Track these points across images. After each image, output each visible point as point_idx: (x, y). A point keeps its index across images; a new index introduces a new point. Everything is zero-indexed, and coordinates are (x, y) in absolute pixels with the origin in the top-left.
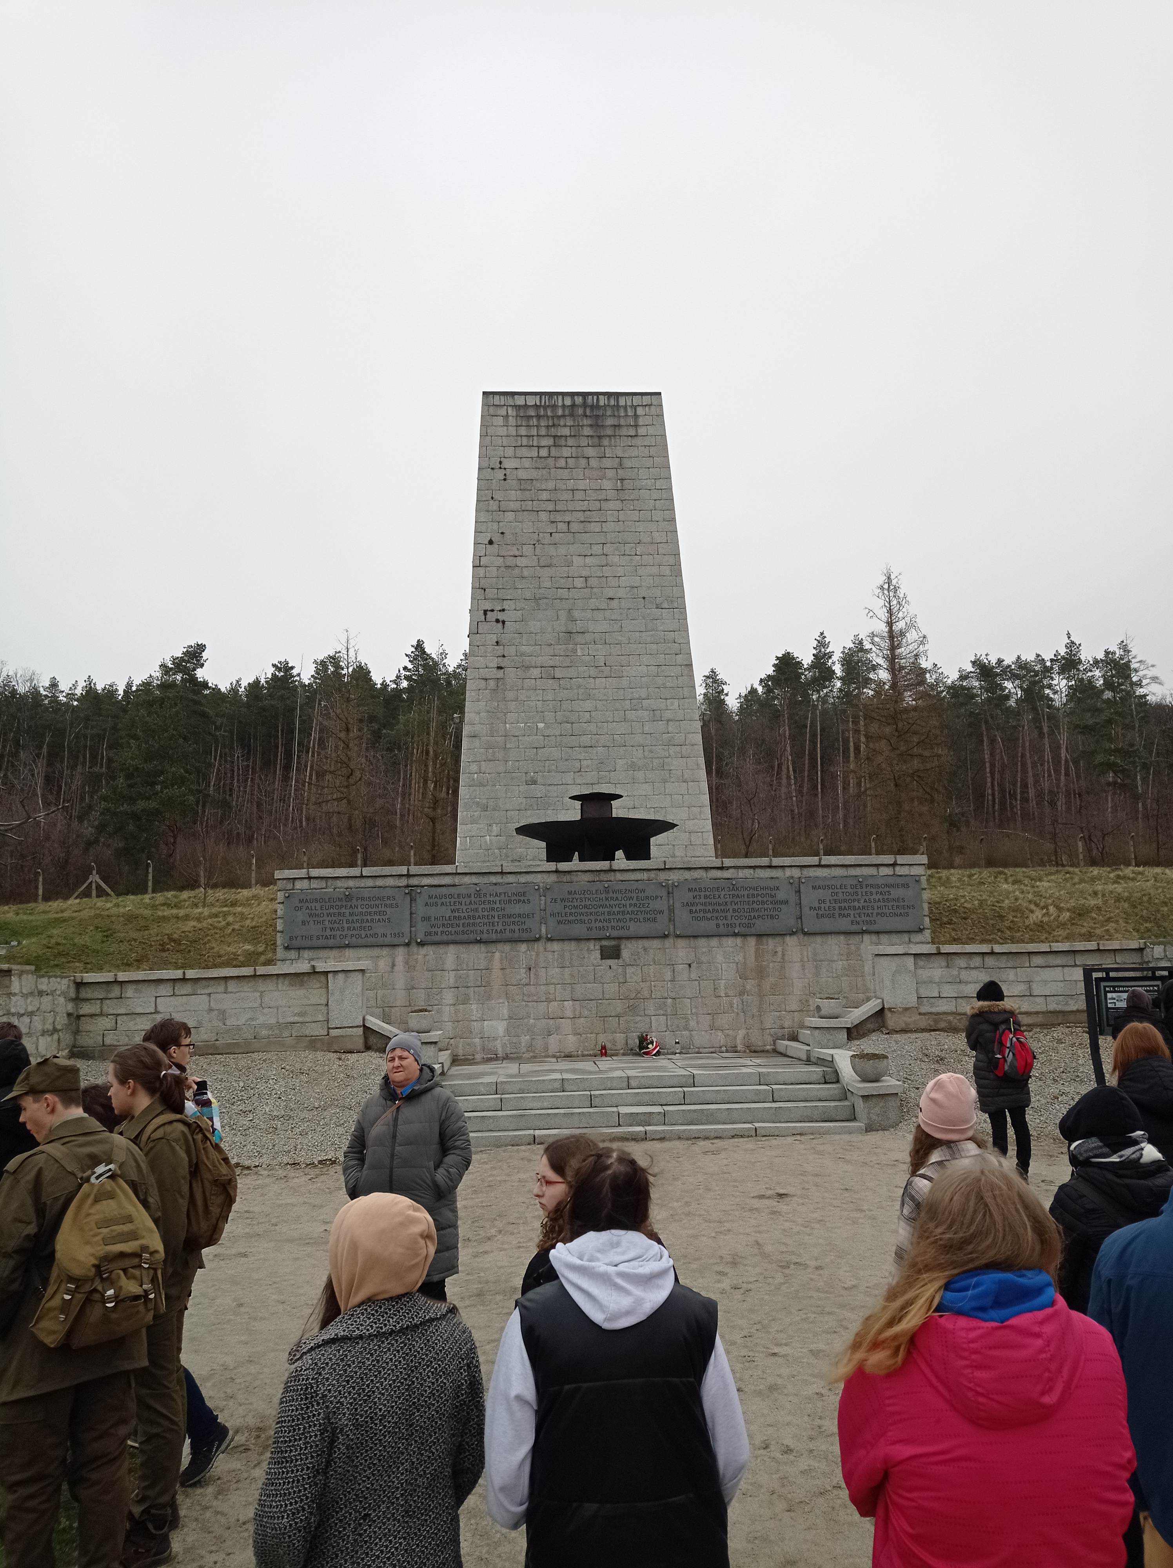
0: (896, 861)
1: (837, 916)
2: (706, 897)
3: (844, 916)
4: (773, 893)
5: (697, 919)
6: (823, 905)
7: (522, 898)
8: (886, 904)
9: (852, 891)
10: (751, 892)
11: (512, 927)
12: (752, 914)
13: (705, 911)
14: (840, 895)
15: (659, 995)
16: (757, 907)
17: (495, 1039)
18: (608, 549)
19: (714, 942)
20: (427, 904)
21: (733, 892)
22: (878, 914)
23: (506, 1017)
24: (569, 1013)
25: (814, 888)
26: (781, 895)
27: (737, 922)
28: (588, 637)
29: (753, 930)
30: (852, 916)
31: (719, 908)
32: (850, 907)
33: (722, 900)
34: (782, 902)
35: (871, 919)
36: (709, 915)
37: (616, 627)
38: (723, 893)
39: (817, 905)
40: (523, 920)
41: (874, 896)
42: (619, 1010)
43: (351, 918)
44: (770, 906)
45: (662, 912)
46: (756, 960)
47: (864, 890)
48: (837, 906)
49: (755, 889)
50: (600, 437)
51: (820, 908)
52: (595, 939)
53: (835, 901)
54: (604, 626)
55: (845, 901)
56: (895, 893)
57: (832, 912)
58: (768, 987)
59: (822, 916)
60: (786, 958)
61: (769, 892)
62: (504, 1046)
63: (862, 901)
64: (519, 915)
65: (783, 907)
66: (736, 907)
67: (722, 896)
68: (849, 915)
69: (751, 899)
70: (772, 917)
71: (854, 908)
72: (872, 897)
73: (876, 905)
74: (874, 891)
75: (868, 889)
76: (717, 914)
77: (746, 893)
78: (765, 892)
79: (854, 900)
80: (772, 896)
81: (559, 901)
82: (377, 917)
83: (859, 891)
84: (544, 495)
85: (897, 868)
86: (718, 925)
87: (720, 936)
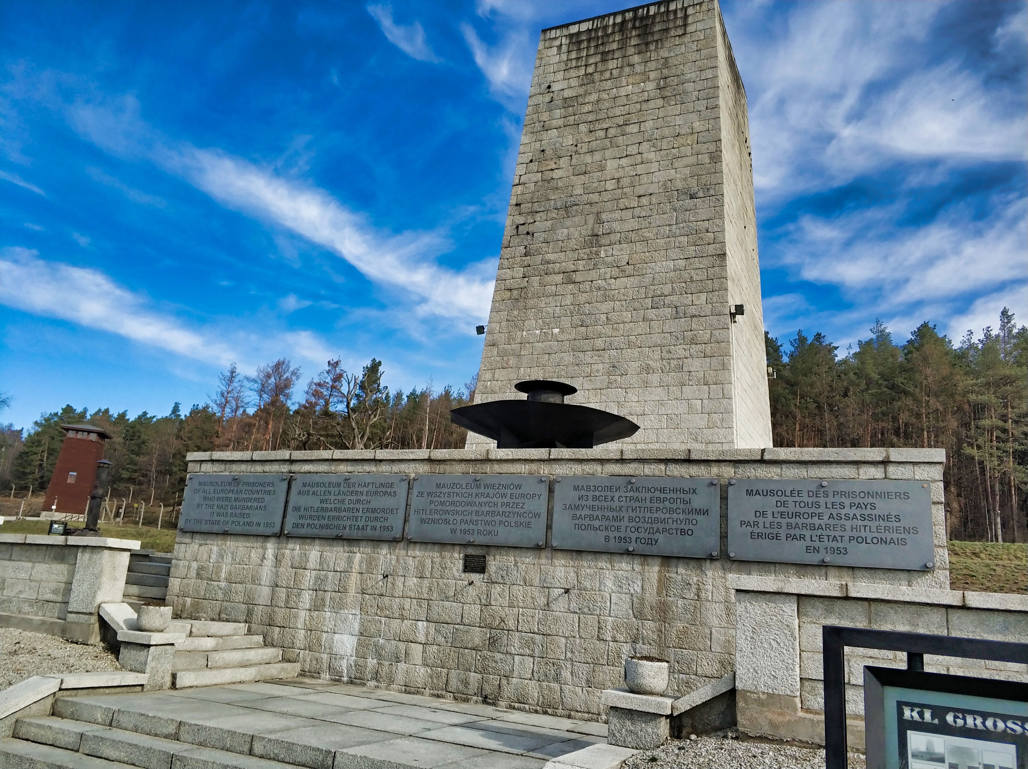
0: (888, 457)
1: (783, 537)
2: (595, 498)
3: (794, 538)
4: (687, 497)
5: (580, 527)
6: (761, 520)
7: (389, 490)
8: (866, 522)
9: (810, 500)
10: (657, 494)
11: (374, 524)
12: (655, 526)
13: (591, 517)
14: (791, 505)
15: (526, 628)
16: (663, 516)
17: (342, 658)
18: (645, 146)
19: (603, 563)
20: (300, 493)
21: (631, 494)
22: (851, 539)
23: (357, 632)
24: (421, 638)
25: (749, 493)
26: (698, 502)
27: (633, 536)
28: (615, 237)
29: (654, 550)
30: (808, 538)
31: (611, 514)
32: (804, 526)
33: (616, 504)
34: (699, 512)
35: (840, 545)
36: (596, 523)
37: (644, 223)
38: (617, 495)
39: (752, 518)
40: (386, 515)
41: (847, 510)
42: (477, 641)
43: (234, 504)
44: (681, 516)
45: (538, 515)
46: (659, 594)
47: (830, 499)
48: (784, 522)
49: (662, 490)
50: (647, 44)
51: (756, 524)
52: (460, 545)
53: (782, 514)
54: (633, 224)
55: (797, 515)
56: (882, 507)
57: (775, 531)
58: (674, 636)
59: (759, 535)
60: (703, 595)
61: (682, 496)
62: (349, 667)
63: (826, 517)
64: (383, 510)
65: (700, 518)
66: (633, 515)
67: (616, 499)
68: (802, 537)
69: (656, 505)
70: (683, 532)
71: (813, 527)
72: (843, 512)
73: (848, 524)
74: (847, 502)
75: (837, 499)
76: (607, 523)
77: (648, 495)
78: (675, 496)
79: (812, 515)
80: (685, 502)
81: (425, 495)
82: (255, 504)
83: (822, 501)
84: (587, 108)
85: (891, 469)
86: (607, 539)
87: (611, 553)
